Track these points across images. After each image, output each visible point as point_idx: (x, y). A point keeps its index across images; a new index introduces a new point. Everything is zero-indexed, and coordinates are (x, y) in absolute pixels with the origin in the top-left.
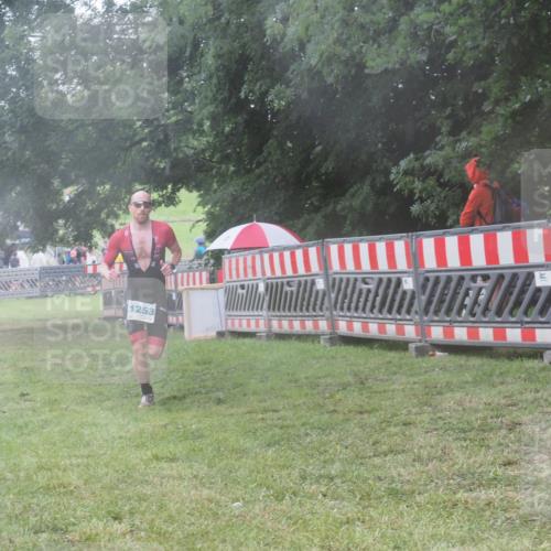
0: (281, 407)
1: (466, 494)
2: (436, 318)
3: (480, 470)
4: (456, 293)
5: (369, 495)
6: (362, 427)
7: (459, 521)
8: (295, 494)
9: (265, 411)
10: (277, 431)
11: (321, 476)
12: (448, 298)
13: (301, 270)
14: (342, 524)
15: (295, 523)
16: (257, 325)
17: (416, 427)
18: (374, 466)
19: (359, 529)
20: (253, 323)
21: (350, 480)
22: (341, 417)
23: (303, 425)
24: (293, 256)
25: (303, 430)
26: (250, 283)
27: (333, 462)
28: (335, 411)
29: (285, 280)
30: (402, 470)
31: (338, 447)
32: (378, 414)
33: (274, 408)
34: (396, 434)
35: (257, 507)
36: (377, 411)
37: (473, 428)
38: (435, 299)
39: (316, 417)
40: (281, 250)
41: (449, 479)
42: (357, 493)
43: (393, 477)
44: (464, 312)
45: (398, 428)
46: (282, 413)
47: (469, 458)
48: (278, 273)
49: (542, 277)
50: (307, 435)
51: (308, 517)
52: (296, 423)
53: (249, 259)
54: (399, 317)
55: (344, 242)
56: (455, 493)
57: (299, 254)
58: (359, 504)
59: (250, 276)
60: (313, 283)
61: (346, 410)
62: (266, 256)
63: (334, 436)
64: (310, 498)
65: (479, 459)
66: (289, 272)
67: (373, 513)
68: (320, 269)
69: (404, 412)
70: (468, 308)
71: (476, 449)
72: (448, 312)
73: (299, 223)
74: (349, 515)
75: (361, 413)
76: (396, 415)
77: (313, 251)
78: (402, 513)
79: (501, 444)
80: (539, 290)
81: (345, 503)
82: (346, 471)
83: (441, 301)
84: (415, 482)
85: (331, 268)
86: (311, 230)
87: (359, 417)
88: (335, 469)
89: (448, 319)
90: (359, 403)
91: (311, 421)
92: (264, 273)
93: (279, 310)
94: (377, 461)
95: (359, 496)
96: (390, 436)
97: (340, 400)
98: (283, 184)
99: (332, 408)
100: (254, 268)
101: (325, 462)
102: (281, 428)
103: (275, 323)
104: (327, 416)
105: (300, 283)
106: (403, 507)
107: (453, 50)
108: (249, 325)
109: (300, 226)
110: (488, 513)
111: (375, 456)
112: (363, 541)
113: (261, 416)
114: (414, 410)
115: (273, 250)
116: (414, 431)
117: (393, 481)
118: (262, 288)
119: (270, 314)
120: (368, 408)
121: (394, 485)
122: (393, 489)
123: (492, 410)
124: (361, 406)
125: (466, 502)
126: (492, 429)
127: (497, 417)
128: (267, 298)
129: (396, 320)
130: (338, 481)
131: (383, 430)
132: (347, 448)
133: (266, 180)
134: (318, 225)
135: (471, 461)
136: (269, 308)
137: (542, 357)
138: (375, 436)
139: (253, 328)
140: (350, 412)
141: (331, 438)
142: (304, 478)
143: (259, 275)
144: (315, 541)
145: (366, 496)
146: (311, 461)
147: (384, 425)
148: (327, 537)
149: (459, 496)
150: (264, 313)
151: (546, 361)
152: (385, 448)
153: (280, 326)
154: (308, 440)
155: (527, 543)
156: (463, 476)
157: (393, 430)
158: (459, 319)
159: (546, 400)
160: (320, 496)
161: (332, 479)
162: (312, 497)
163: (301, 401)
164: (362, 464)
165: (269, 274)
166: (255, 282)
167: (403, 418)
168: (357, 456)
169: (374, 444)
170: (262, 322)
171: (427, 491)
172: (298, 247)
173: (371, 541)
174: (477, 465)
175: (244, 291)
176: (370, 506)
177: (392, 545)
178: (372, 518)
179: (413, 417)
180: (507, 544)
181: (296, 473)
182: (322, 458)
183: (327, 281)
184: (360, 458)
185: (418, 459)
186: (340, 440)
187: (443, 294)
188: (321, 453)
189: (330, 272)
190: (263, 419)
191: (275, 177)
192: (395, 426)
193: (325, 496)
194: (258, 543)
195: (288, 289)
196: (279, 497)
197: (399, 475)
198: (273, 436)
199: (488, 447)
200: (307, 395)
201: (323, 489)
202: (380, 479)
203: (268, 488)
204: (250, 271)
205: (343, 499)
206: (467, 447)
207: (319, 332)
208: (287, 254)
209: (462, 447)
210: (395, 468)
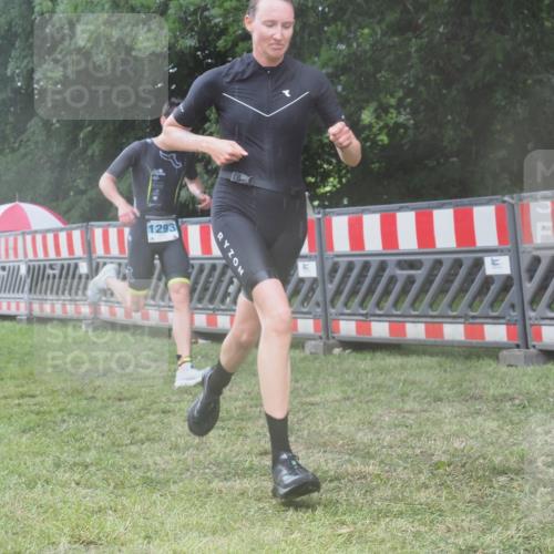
0: (38, 393)
1: (221, 484)
2: (200, 306)
3: (235, 460)
4: (220, 281)
5: (123, 484)
6: (120, 414)
7: (212, 511)
8: (47, 482)
9: (22, 396)
10: (33, 416)
11: (75, 464)
12: (212, 286)
13: (65, 253)
14: (93, 512)
15: (45, 512)
16: (18, 308)
17: (175, 415)
18: (131, 455)
19: (111, 517)
20: (13, 305)
21: (105, 468)
22: (99, 404)
23: (61, 411)
24: (56, 238)
25: (59, 417)
26: (11, 264)
27: (88, 449)
28: (93, 397)
29: (47, 263)
30: (158, 459)
31: (95, 435)
32: (137, 401)
33: (31, 393)
34: (154, 422)
35: (7, 495)
36: (136, 398)
37: (232, 417)
38: (199, 287)
39: (74, 404)
40: (44, 232)
41: (205, 468)
42: (110, 481)
43: (148, 466)
44: (228, 299)
45: (157, 416)
46: (39, 399)
47: (226, 447)
48: (41, 255)
49: (305, 267)
50: (64, 421)
51: (59, 505)
52: (53, 408)
53: (11, 239)
54: (162, 304)
55: (109, 225)
56: (209, 483)
57: (63, 236)
58: (112, 493)
59: (12, 258)
60: (76, 266)
61: (105, 397)
62: (29, 238)
63: (91, 423)
64: (63, 486)
65: (237, 448)
66: (52, 255)
67: (126, 502)
68: (84, 253)
69: (164, 399)
70: (232, 296)
71: (233, 438)
72: (211, 300)
73: (64, 205)
74: (102, 503)
75: (120, 400)
76: (156, 402)
77: (77, 235)
78: (155, 502)
79: (258, 433)
80: (302, 280)
81: (98, 491)
82: (101, 460)
83: (205, 289)
84: (171, 470)
85: (95, 252)
86: (76, 213)
87: (118, 403)
88: (90, 456)
89: (211, 307)
90: (118, 389)
91: (69, 407)
92: (26, 254)
93: (40, 293)
94: (134, 449)
95: (112, 484)
96: (149, 423)
97: (99, 387)
98: (49, 165)
99: (90, 394)
100: (15, 249)
101: (80, 450)
102: (38, 414)
103: (36, 307)
104: (85, 402)
105: (63, 267)
106: (156, 496)
107: (224, 37)
108: (9, 308)
109: (64, 208)
110: (241, 503)
111: (131, 443)
112: (114, 531)
113: (17, 402)
114: (174, 398)
115: (36, 232)
116: (172, 419)
117: (149, 470)
118: (23, 270)
119: (31, 296)
120: (128, 395)
121: (149, 474)
122: (148, 478)
123: (252, 399)
124: (121, 393)
125: (221, 491)
126: (250, 418)
127: (257, 406)
128: (29, 281)
129: (159, 306)
130: (93, 469)
131: (141, 417)
132: (103, 435)
133: (31, 160)
134: (83, 208)
135: (227, 450)
136: (30, 290)
137: (303, 347)
138: (134, 424)
139: (13, 311)
140: (109, 398)
141: (88, 425)
142: (57, 466)
143: (21, 257)
144: (66, 530)
145: (120, 485)
146: (66, 448)
147: (143, 412)
148: (78, 526)
149: (214, 485)
150: (26, 295)
151: (307, 351)
152: (142, 435)
153: (42, 309)
154: (65, 426)
155: (278, 532)
156: (219, 465)
157: (152, 417)
158: (222, 307)
159: (305, 390)
160: (73, 485)
161: (87, 467)
162: (64, 485)
163: (59, 387)
164: (118, 452)
165: (31, 256)
166: (16, 264)
167: (162, 406)
168: (113, 444)
169: (131, 431)
170: (22, 305)
171: (182, 480)
172: (62, 230)
173: (122, 530)
174: (234, 454)
175: (5, 273)
176: (123, 495)
177: (143, 534)
178: (124, 507)
179: (172, 405)
180: (258, 534)
181: (49, 462)
182: (77, 445)
183: (90, 265)
184: (116, 446)
185: (175, 447)
186: (97, 426)
187: (207, 282)
188: (77, 440)
189: (94, 256)
190: (19, 405)
191: (40, 158)
192: (154, 413)
193: (78, 484)
194: (6, 532)
195: (51, 272)
196: (31, 485)
197: (156, 464)
198: (28, 422)
199: (246, 436)
200: (66, 380)
201: (77, 477)
202: (135, 467)
203: (20, 476)
204: (11, 252)
205: (97, 487)
206: (224, 436)
207: (81, 316)
208: (50, 237)
209: (220, 435)
210: (152, 456)
